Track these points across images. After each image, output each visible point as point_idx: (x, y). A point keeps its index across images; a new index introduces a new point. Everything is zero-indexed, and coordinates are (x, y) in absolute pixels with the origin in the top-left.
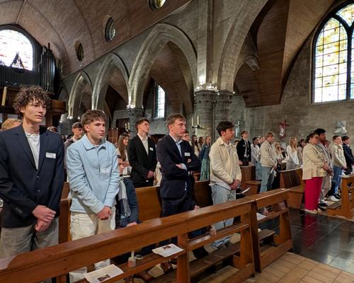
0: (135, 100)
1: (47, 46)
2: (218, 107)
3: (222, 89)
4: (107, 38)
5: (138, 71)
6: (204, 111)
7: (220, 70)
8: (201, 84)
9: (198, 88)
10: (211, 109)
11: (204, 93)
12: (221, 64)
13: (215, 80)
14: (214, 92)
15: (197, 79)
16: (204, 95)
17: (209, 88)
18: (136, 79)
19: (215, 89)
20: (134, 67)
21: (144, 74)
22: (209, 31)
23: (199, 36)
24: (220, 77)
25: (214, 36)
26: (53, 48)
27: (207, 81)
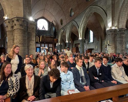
0: (81, 36)
1: (52, 22)
2: (118, 36)
3: (120, 28)
4: (71, 16)
5: (82, 25)
6: (111, 38)
7: (119, 20)
8: (109, 27)
9: (108, 29)
10: (115, 37)
11: (111, 30)
12: (119, 17)
13: (116, 24)
14: (116, 29)
15: (107, 25)
16: (111, 31)
17: (113, 28)
18: (82, 29)
19: (117, 28)
20: (81, 24)
21: (85, 27)
22: (112, 4)
23: (108, 7)
24: (118, 23)
25: (115, 6)
26: (54, 22)
27: (112, 25)
